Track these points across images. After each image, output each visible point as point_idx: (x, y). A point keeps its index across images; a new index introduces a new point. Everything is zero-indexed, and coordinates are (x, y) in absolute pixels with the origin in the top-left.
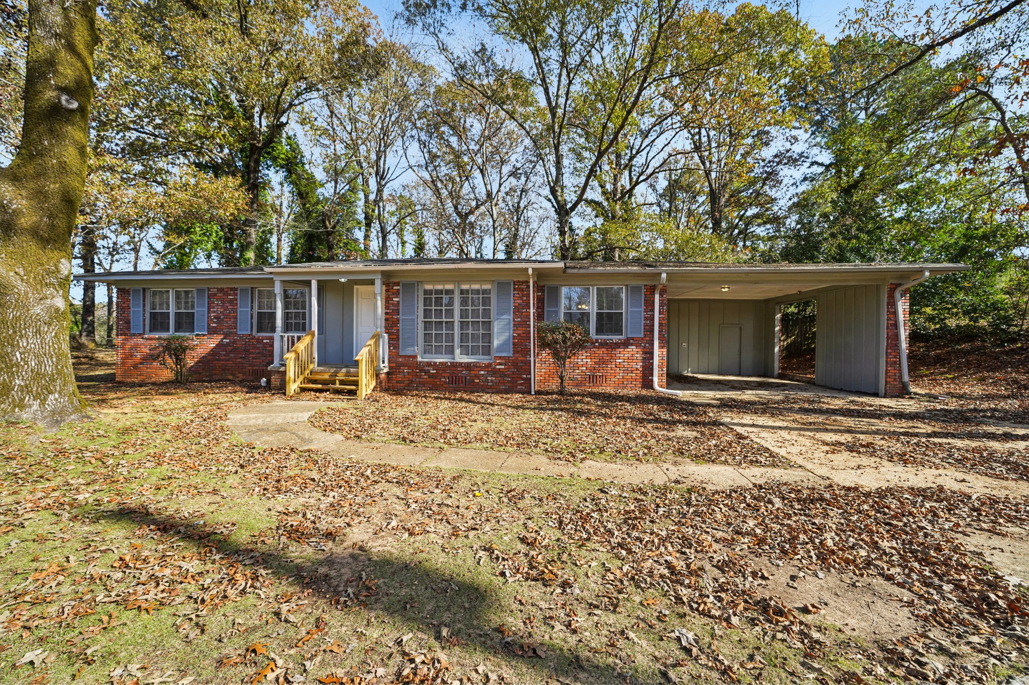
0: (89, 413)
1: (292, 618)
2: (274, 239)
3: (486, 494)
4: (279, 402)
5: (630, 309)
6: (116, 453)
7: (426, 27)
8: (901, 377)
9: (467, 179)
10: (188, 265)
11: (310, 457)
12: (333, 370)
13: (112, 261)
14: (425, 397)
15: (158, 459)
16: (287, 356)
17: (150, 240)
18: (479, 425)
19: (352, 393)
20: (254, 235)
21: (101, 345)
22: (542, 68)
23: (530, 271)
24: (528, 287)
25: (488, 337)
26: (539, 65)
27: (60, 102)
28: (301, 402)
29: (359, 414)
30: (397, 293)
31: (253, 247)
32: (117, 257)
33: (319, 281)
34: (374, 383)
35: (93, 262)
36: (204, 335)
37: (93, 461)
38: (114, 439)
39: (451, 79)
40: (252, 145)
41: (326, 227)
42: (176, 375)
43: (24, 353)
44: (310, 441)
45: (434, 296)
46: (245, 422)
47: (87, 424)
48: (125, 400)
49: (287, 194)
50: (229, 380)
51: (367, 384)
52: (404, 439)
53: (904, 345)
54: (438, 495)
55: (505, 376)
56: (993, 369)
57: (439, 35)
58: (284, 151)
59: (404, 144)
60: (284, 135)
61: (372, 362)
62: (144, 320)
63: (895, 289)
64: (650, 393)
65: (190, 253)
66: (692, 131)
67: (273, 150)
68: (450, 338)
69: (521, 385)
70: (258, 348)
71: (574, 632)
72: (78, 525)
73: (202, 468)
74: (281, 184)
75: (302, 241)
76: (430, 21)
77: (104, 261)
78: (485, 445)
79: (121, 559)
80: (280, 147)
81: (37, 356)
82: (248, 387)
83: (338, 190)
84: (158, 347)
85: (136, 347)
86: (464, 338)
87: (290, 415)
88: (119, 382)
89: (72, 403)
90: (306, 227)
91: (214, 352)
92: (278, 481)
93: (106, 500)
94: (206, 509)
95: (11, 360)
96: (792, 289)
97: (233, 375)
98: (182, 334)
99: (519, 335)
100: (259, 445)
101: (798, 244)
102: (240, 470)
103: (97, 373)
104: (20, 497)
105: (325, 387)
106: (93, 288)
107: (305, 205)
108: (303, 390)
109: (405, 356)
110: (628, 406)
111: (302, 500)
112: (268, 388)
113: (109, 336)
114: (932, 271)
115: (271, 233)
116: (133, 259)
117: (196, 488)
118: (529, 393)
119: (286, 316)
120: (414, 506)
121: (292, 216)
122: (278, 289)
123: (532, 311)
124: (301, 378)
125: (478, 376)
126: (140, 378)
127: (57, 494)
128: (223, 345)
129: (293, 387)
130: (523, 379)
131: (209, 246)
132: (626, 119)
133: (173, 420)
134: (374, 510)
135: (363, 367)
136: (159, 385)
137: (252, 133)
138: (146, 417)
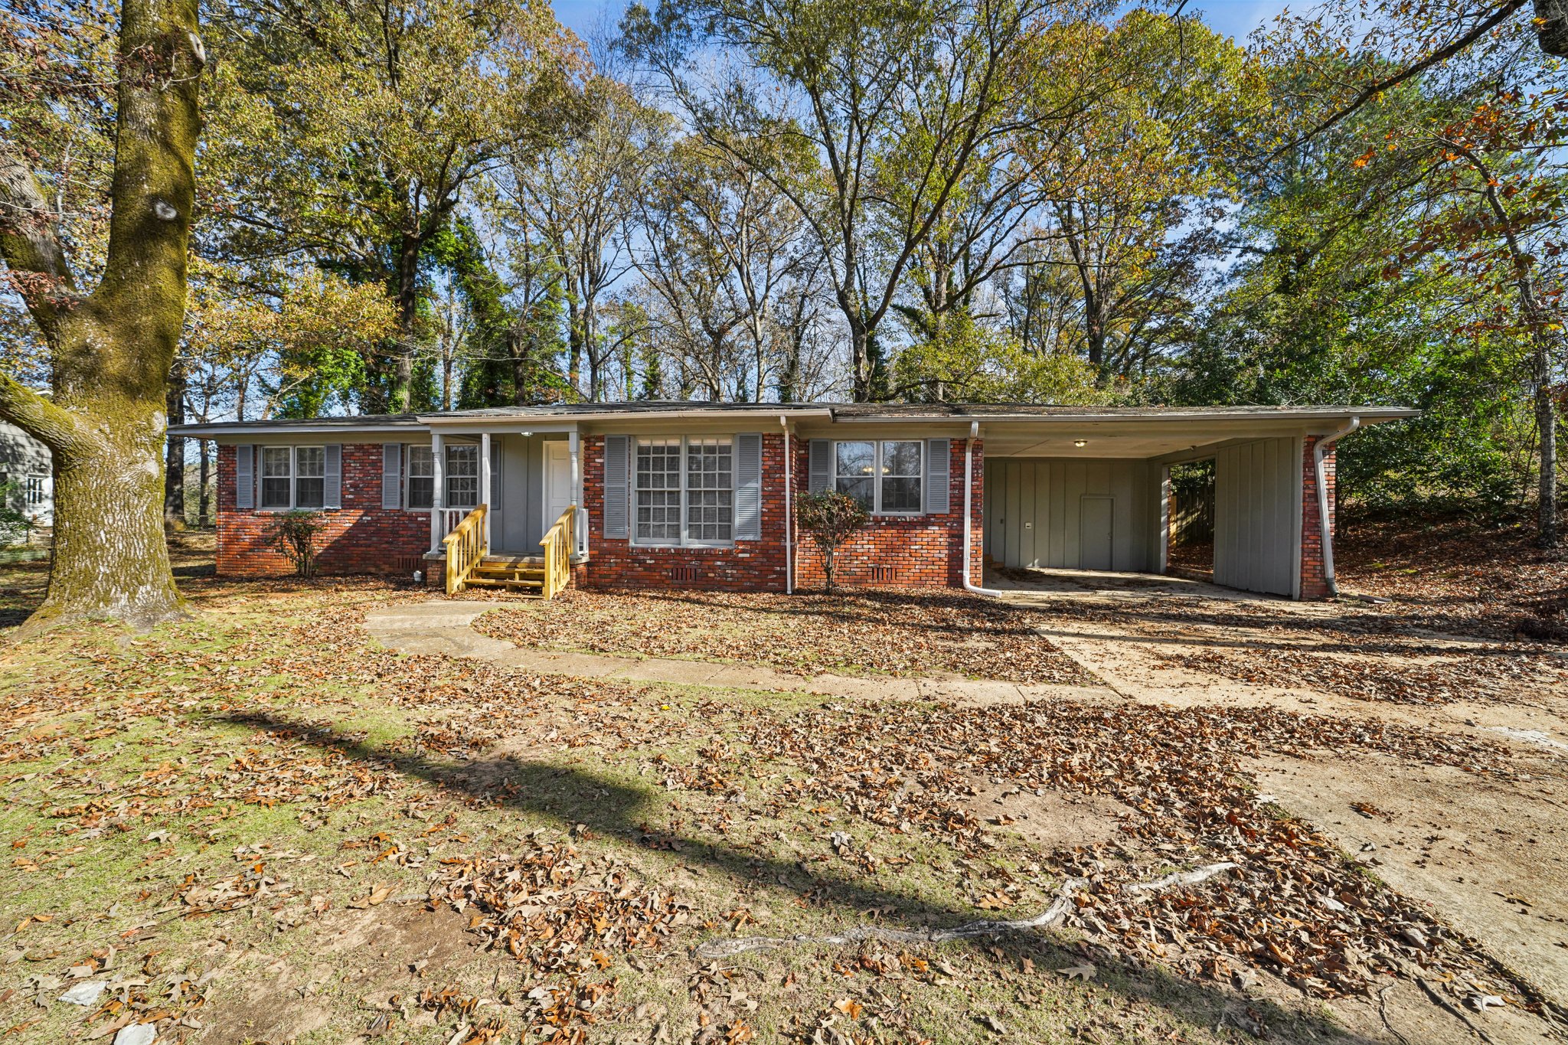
0: (189, 611)
1: (419, 814)
2: (439, 370)
3: (676, 708)
4: (436, 601)
5: (930, 474)
6: (224, 659)
7: (654, 60)
8: (1323, 571)
9: (722, 279)
10: (316, 408)
11: (466, 666)
12: (511, 559)
13: (207, 403)
14: (637, 596)
15: (276, 667)
16: (448, 539)
17: (262, 373)
18: (700, 631)
19: (537, 590)
20: (409, 366)
21: (193, 526)
22: (824, 118)
23: (783, 421)
24: (783, 442)
25: (727, 514)
26: (820, 113)
27: (154, 211)
28: (466, 603)
29: (541, 617)
30: (600, 452)
31: (407, 383)
32: (214, 398)
33: (492, 436)
34: (568, 577)
35: (181, 406)
36: (337, 511)
37: (197, 667)
38: (220, 643)
39: (693, 133)
40: (406, 237)
41: (513, 354)
42: (299, 566)
43: (110, 533)
44: (470, 648)
45: (652, 456)
46: (387, 626)
47: (186, 625)
48: (231, 599)
49: (457, 305)
50: (370, 574)
51: (557, 579)
52: (593, 648)
53: (1328, 525)
54: (617, 708)
55: (752, 568)
56: (1474, 562)
57: (675, 71)
58: (453, 241)
59: (625, 230)
60: (454, 218)
61: (565, 547)
62: (255, 490)
63: (1314, 443)
64: (959, 593)
65: (318, 391)
66: (1059, 204)
67: (437, 241)
68: (675, 514)
69: (773, 580)
70: (411, 529)
71: (722, 832)
72: (186, 731)
73: (330, 677)
74: (448, 289)
75: (479, 372)
76: (661, 50)
77: (195, 404)
78: (697, 655)
79: (238, 762)
80: (446, 237)
81: (125, 537)
82: (396, 583)
83: (530, 299)
84: (274, 527)
85: (243, 526)
86: (693, 514)
87: (447, 617)
88: (221, 576)
89: (167, 598)
90: (484, 353)
91: (350, 535)
92: (423, 691)
93: (216, 707)
94: (332, 718)
95: (94, 542)
96: (1182, 444)
97: (376, 566)
98: (306, 509)
99: (770, 510)
100: (403, 652)
101: (1199, 375)
102: (376, 679)
103: (190, 564)
104: (116, 703)
105: (500, 583)
106: (181, 444)
107: (483, 320)
108: (470, 586)
109: (611, 540)
110: (917, 610)
111: (448, 711)
112: (423, 583)
113: (203, 511)
114: (1363, 417)
115: (434, 361)
116: (237, 402)
117: (322, 697)
118: (784, 592)
119: (450, 484)
120: (582, 718)
121: (466, 336)
122: (436, 446)
123: (788, 476)
124: (467, 570)
125: (713, 569)
126: (249, 570)
127: (158, 700)
128: (363, 524)
129: (456, 582)
130: (775, 572)
131: (346, 382)
132: (946, 192)
133: (295, 622)
134: (533, 722)
135: (551, 554)
136: (276, 579)
137: (405, 220)
138: (260, 618)
